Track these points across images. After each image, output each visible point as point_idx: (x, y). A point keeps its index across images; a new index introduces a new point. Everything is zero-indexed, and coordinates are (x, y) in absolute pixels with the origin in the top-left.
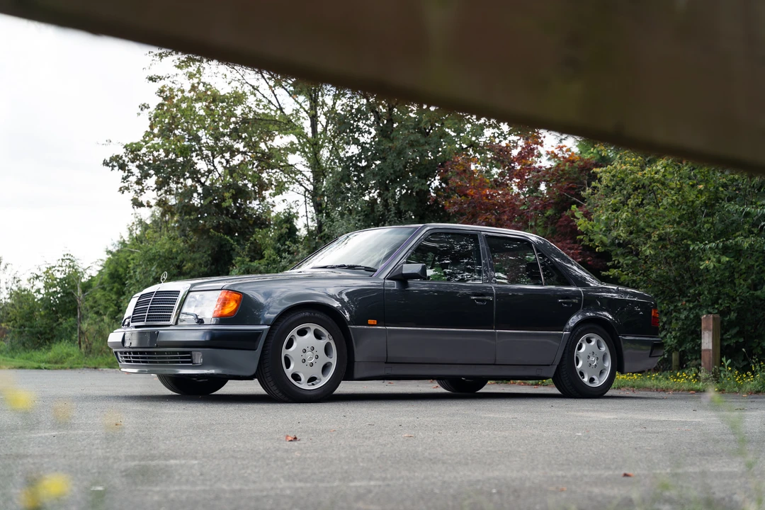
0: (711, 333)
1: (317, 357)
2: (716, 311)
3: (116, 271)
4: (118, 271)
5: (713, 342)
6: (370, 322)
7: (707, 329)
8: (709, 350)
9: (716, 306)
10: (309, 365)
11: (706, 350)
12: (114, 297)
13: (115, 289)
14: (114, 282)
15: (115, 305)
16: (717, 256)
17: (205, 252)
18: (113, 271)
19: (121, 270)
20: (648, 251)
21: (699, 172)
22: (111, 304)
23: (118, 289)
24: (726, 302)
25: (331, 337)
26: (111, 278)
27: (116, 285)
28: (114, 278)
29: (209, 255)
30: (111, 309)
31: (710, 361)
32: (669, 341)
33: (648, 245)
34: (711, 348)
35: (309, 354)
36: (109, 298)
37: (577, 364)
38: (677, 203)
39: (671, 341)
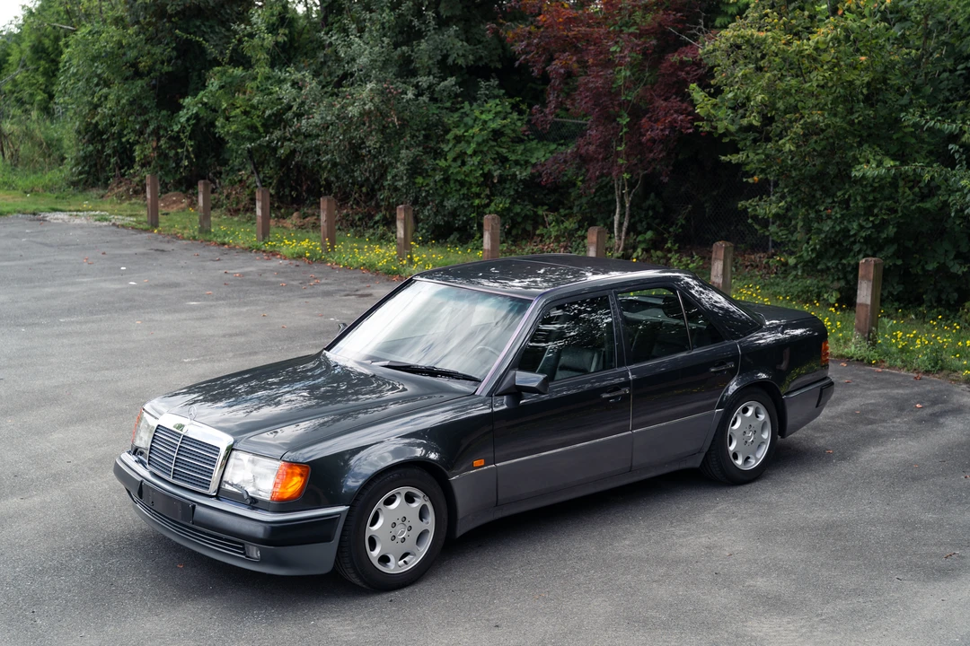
0: (871, 284)
1: (410, 528)
2: (871, 225)
3: (40, 42)
4: (43, 44)
5: (872, 295)
6: (477, 463)
7: (865, 277)
8: (867, 305)
9: (871, 219)
10: (400, 542)
11: (861, 305)
12: (42, 80)
13: (41, 69)
14: (40, 58)
15: (44, 92)
16: (878, 158)
17: (167, 44)
18: (37, 43)
19: (47, 42)
20: (787, 145)
21: (864, 45)
22: (39, 91)
23: (45, 68)
24: (883, 211)
25: (427, 498)
26: (34, 53)
27: (42, 62)
28: (38, 52)
29: (173, 49)
30: (39, 98)
31: (866, 319)
32: (805, 254)
33: (788, 138)
34: (869, 302)
35: (400, 528)
36: (35, 81)
37: (730, 445)
38: (830, 84)
39: (808, 255)
